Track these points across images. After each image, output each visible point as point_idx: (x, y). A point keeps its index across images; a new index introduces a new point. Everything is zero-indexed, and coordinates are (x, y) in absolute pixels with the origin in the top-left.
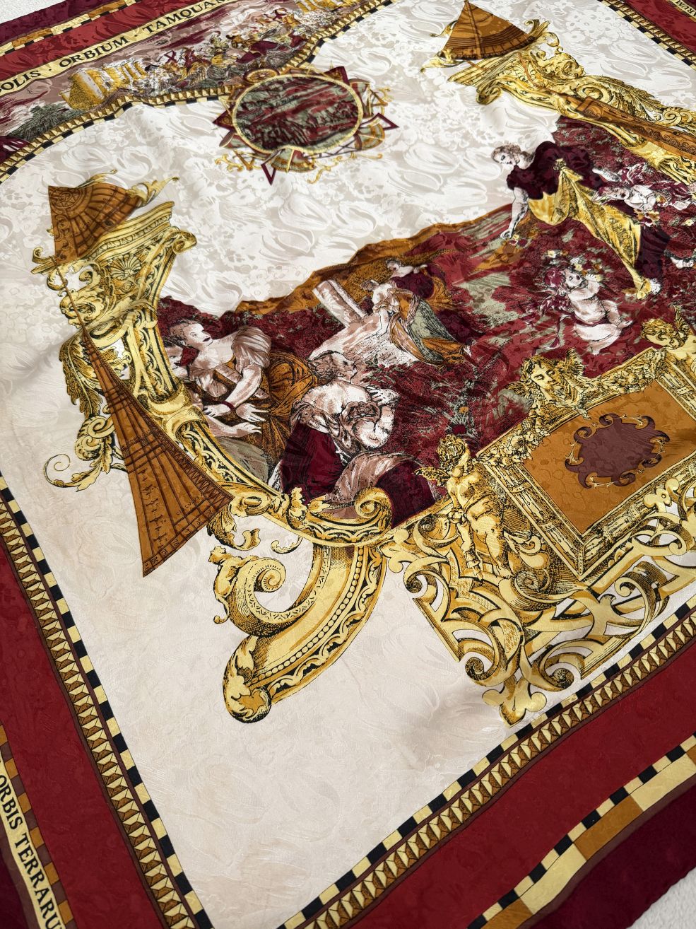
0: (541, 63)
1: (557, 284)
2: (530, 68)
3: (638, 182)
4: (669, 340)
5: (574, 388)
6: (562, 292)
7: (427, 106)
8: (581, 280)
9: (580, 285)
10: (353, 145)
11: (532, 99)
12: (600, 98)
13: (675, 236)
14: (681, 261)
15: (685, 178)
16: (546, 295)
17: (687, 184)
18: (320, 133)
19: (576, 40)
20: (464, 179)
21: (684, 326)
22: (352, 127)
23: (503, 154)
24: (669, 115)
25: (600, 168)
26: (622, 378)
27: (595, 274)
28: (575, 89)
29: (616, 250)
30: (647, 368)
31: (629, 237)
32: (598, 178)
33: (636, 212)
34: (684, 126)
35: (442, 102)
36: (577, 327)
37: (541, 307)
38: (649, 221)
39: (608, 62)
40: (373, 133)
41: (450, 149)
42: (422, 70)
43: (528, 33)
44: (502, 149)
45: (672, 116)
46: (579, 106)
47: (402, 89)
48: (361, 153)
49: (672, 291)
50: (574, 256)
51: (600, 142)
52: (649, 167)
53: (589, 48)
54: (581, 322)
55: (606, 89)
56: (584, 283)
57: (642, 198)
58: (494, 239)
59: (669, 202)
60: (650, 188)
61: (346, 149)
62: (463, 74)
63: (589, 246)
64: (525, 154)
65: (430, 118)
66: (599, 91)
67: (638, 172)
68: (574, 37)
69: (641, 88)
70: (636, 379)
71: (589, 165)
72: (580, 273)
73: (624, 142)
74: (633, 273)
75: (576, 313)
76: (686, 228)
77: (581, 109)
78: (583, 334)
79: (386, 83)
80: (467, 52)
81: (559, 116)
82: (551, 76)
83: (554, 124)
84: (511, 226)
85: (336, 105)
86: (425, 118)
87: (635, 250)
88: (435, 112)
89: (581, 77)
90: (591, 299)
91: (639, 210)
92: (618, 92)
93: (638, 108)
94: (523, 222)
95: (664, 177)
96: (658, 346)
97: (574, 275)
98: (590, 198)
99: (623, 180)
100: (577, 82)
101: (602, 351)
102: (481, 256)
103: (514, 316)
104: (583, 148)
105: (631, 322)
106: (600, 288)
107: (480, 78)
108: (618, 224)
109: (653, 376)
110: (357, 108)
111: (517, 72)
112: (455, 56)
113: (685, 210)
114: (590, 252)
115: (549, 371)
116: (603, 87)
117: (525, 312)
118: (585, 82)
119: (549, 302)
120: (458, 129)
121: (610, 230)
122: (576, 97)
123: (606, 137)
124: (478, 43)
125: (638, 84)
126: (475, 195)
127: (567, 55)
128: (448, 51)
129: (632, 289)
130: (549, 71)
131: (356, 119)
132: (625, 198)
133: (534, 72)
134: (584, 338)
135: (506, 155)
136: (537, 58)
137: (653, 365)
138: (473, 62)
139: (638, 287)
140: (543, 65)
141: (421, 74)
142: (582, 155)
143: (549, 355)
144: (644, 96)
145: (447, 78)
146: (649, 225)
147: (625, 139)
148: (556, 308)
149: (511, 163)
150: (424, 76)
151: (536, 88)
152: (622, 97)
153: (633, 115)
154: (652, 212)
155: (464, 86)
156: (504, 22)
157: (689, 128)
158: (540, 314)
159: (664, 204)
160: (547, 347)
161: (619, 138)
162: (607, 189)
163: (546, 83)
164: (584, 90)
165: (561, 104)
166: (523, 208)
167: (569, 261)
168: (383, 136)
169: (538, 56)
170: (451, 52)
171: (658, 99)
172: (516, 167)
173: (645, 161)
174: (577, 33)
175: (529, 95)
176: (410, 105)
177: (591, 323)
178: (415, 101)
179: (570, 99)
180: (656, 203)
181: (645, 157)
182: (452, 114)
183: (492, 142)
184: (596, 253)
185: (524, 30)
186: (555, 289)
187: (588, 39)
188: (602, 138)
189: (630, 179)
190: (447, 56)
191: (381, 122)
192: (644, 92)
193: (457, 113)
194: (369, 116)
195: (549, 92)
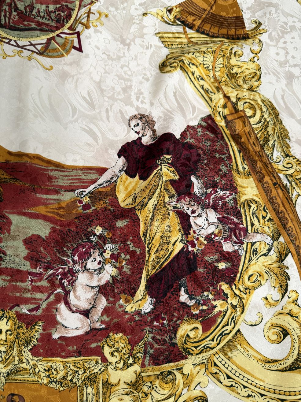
0: (233, 61)
1: (79, 258)
2: (221, 60)
3: (215, 208)
4: (118, 359)
5: (14, 357)
6: (78, 267)
7: (122, 46)
8: (100, 266)
9: (95, 270)
10: (39, 47)
11: (202, 87)
12: (250, 117)
13: (202, 270)
14: (187, 296)
15: (252, 225)
16: (63, 263)
17: (250, 231)
18: (26, 23)
19: (277, 58)
20: (92, 126)
21: (139, 355)
22: (52, 31)
23: (139, 122)
24: (288, 163)
25: (198, 178)
26: (56, 370)
27: (115, 267)
28: (239, 98)
29: (147, 255)
30: (80, 373)
31: (167, 250)
32: (190, 185)
33: (191, 232)
34: (290, 179)
35: (135, 49)
36: (62, 306)
37: (51, 272)
38: (194, 246)
39: (283, 91)
40: (63, 46)
41: (105, 93)
42: (145, 14)
43: (247, 29)
44: (142, 117)
45: (290, 166)
46: (231, 114)
47: (117, 21)
48: (39, 58)
49: (158, 318)
50: (113, 241)
51: (217, 155)
52: (235, 200)
53: (279, 70)
54: (67, 304)
55: (262, 112)
56: (100, 270)
57: (206, 222)
58: (69, 191)
59: (223, 238)
60: (218, 219)
61: (32, 48)
62: (171, 35)
63: (131, 241)
64: (154, 131)
65: (115, 57)
66: (256, 111)
67: (222, 198)
68: (278, 54)
69: (287, 128)
70: (65, 378)
71: (192, 170)
72: (105, 259)
73: (235, 167)
74: (143, 283)
75: (72, 293)
76: (215, 269)
77: (229, 118)
78: (61, 314)
79: (110, 9)
80: (190, 19)
81: (208, 114)
82: (233, 76)
83: (199, 119)
84: (91, 188)
85: (58, 6)
86: (112, 55)
87: (162, 264)
88: (122, 55)
89: (253, 91)
90: (93, 287)
91: (194, 232)
92: (268, 120)
93: (271, 143)
94: (101, 190)
95: (238, 214)
96: (104, 359)
97: (99, 259)
98: (167, 199)
99: (205, 199)
100: (246, 94)
101: (61, 338)
102: (47, 199)
103: (27, 266)
104: (201, 152)
105: (104, 326)
106: (108, 282)
107: (180, 46)
108: (169, 234)
109: (79, 384)
110: (71, 17)
111: (205, 59)
112: (178, 17)
113: (228, 253)
114: (128, 245)
115: (10, 330)
116: (261, 109)
117: (36, 268)
118: (252, 97)
119: (60, 270)
120: (125, 80)
121: (158, 235)
122: (235, 105)
123: (225, 154)
124: (204, 16)
125: (288, 123)
126: (88, 144)
127: (258, 65)
128: (178, 10)
129: (130, 298)
130: (234, 71)
131: (63, 26)
132: (194, 215)
133: (221, 66)
134: (59, 318)
135: (140, 123)
136: (233, 55)
137: (87, 373)
138: (187, 29)
139: (136, 298)
140: (233, 64)
141: (141, 17)
142: (194, 158)
143: (20, 317)
144: (284, 135)
145: (157, 31)
146: (190, 249)
147: (237, 165)
148: (61, 279)
149: (138, 133)
150: (142, 20)
151: (212, 79)
152: (267, 126)
153: (262, 147)
154: (203, 239)
155: (163, 45)
156: (239, 10)
157: (293, 183)
158: (45, 277)
159: (217, 238)
160: (24, 309)
161: (234, 160)
162: (187, 199)
163: (223, 79)
164: (246, 103)
165: (219, 104)
166: (112, 178)
167: (105, 245)
168: (68, 52)
169: (235, 54)
170: (179, 12)
171: (291, 145)
172: (140, 138)
173: (236, 192)
174: (282, 52)
175: (202, 82)
176: (110, 38)
177: (74, 309)
178: (117, 36)
179: (229, 104)
180: (213, 233)
181: (239, 189)
182: (133, 65)
183: (140, 105)
184: (131, 249)
185: (247, 25)
186: (74, 262)
187: (286, 62)
188: (221, 153)
189: (211, 201)
190: (173, 13)
191: (76, 40)
192: (287, 132)
193: (138, 65)
194: (72, 30)
195: (218, 89)
